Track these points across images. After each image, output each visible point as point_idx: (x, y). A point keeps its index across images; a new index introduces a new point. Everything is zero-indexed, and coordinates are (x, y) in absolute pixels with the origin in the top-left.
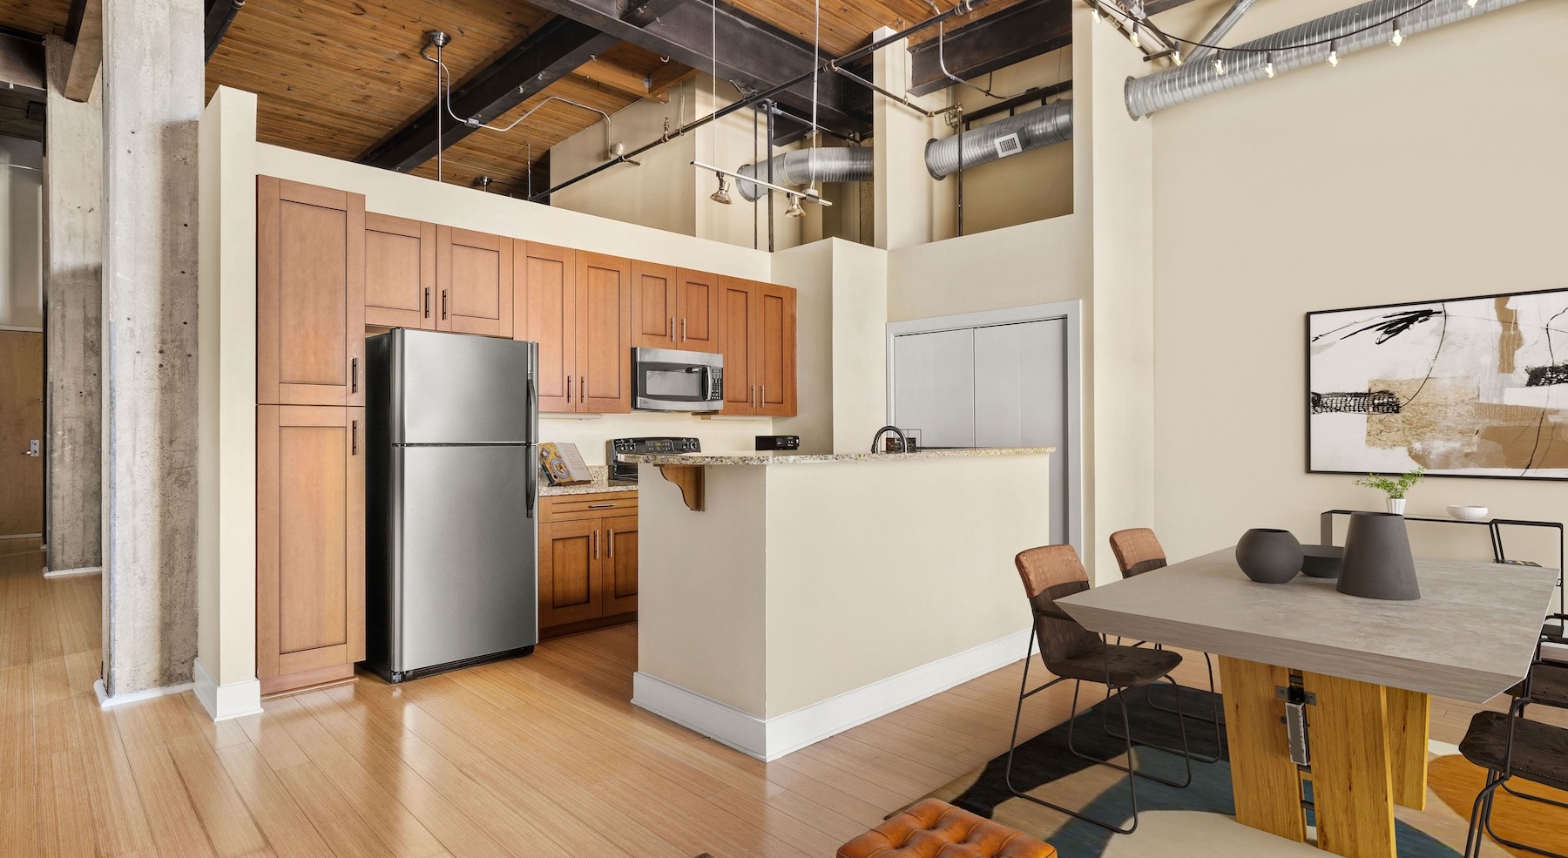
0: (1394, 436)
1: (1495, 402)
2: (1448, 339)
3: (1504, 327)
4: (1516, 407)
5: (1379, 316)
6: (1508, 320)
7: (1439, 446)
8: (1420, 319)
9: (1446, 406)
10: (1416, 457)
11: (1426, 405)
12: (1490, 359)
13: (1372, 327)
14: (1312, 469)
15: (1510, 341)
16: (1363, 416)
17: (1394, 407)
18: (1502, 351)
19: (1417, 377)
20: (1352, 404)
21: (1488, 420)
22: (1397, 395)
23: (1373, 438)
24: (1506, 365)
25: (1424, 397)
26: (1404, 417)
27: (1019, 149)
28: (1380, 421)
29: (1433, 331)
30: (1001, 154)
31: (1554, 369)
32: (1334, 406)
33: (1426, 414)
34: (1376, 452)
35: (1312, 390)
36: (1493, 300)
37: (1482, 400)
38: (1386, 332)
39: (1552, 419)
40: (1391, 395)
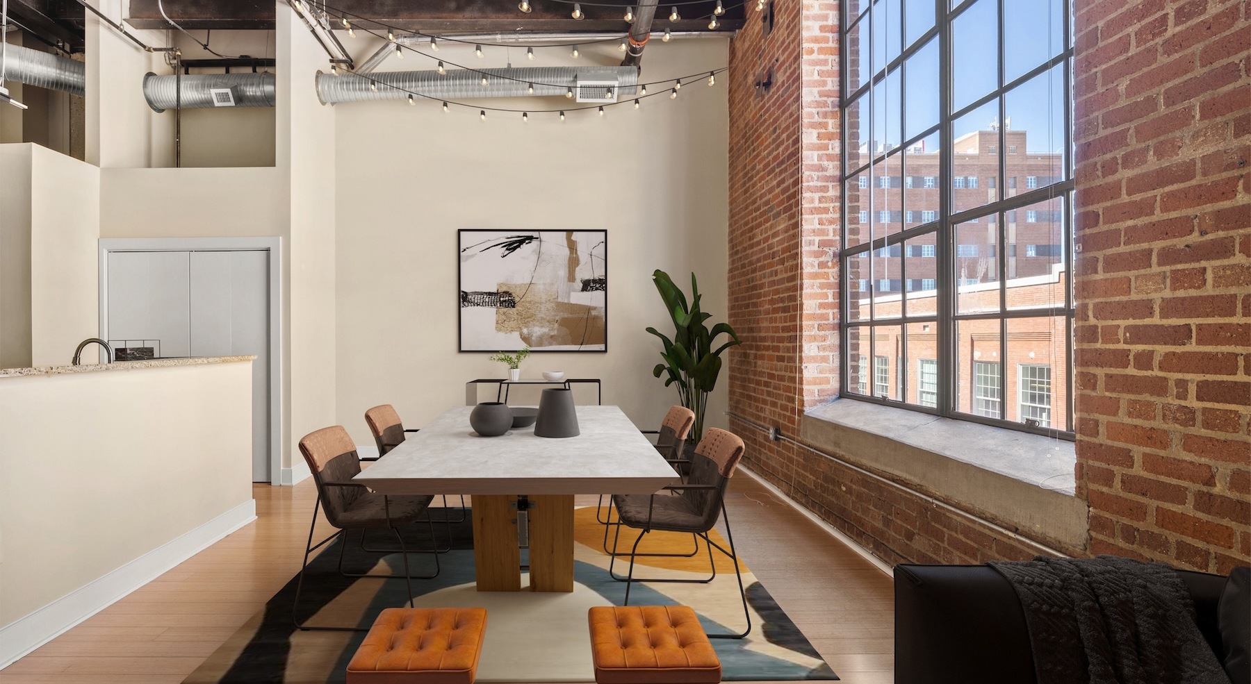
0: (513, 324)
1: (566, 302)
2: (543, 257)
3: (570, 251)
4: (576, 304)
5: (503, 237)
6: (572, 246)
7: (537, 331)
8: (527, 241)
9: (541, 303)
10: (526, 339)
11: (530, 302)
12: (563, 273)
13: (499, 244)
14: (462, 349)
15: (573, 262)
16: (494, 310)
17: (512, 304)
18: (569, 268)
19: (525, 282)
20: (487, 300)
21: (562, 313)
22: (513, 295)
23: (500, 326)
24: (571, 278)
25: (529, 297)
26: (518, 310)
27: (232, 103)
28: (504, 313)
29: (533, 251)
30: (217, 104)
31: (594, 281)
32: (476, 301)
33: (530, 309)
34: (501, 335)
35: (462, 289)
36: (565, 233)
37: (560, 300)
38: (507, 249)
39: (594, 313)
40: (510, 295)
